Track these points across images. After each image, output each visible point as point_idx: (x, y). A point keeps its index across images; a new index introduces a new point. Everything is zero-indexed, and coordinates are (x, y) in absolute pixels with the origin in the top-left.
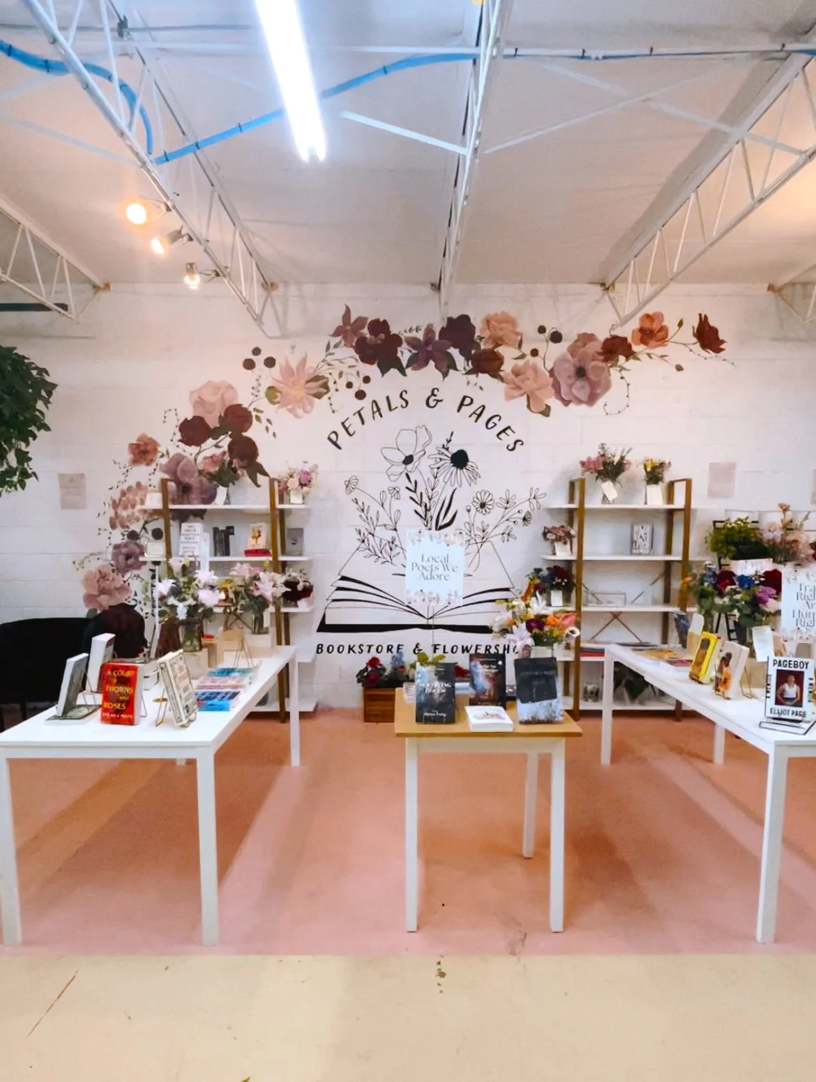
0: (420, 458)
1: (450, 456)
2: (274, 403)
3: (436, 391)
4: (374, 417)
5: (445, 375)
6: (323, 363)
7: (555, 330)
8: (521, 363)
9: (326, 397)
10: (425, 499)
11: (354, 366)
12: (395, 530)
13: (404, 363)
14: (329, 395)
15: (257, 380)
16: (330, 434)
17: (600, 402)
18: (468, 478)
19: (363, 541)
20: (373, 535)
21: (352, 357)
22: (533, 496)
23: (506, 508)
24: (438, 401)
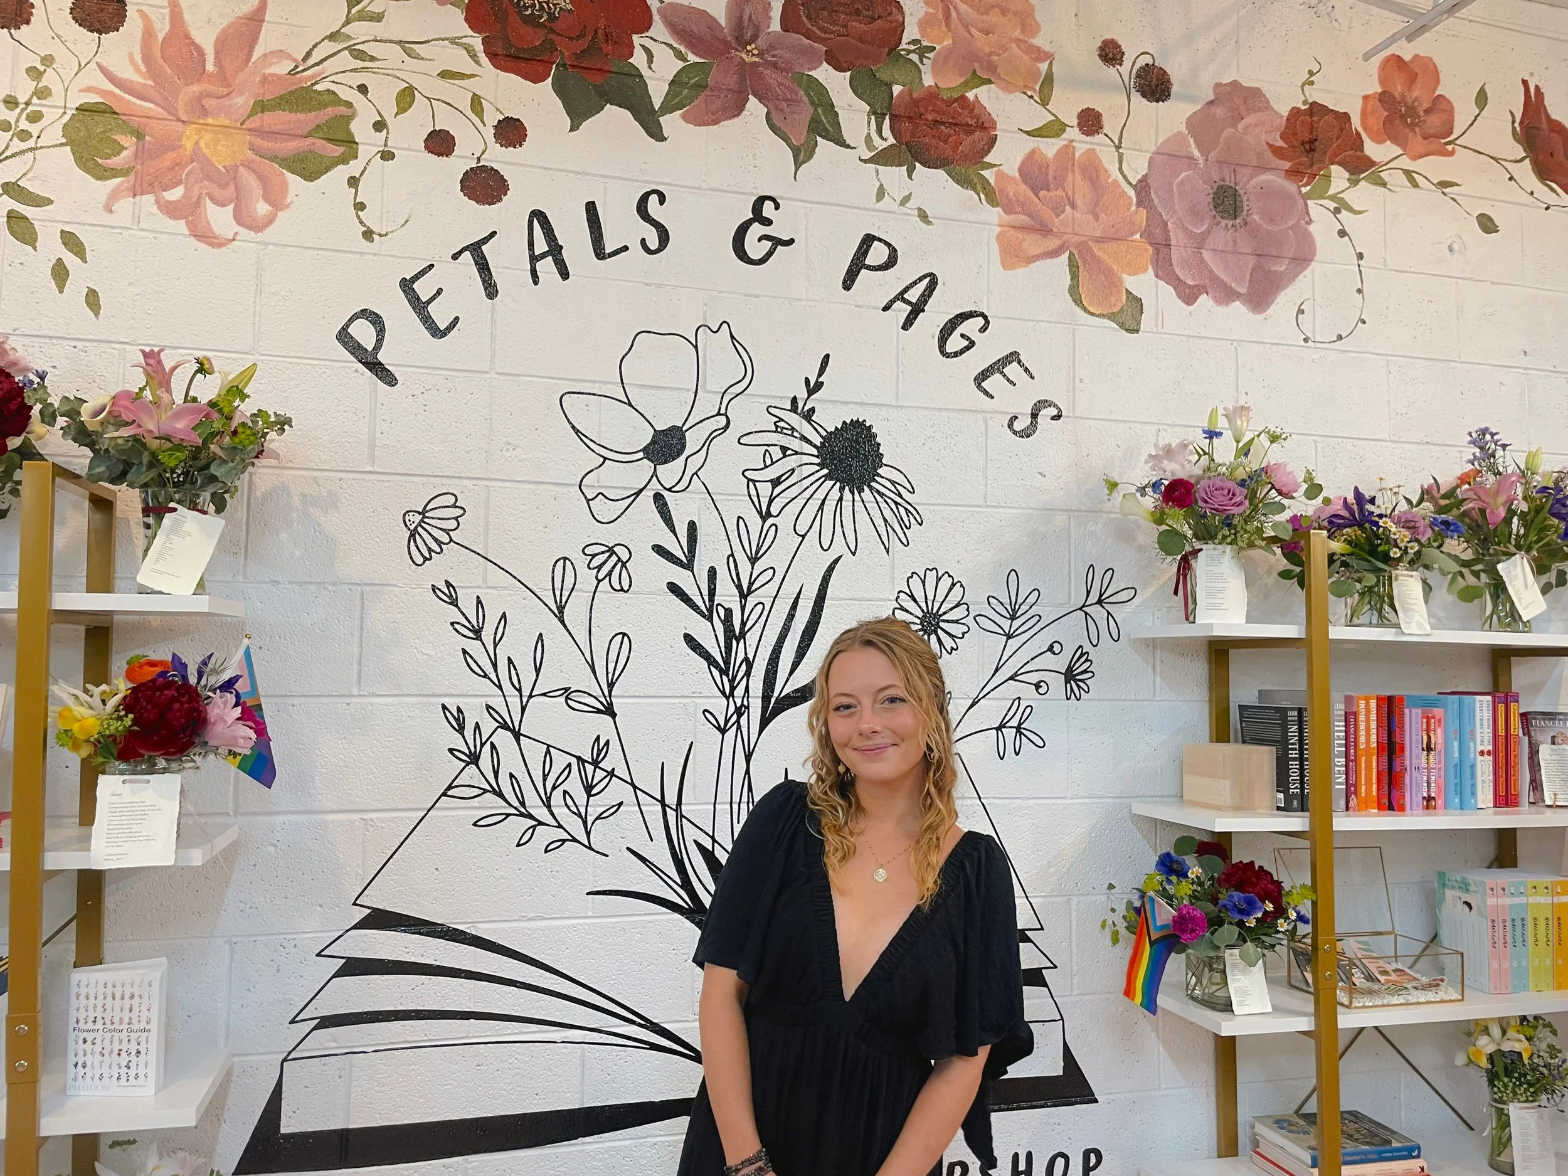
0: (709, 440)
1: (818, 441)
2: (102, 174)
3: (768, 207)
4: (534, 273)
5: (802, 155)
6: (329, 47)
7: (1147, 59)
8: (1050, 148)
9: (341, 173)
10: (726, 594)
11: (462, 76)
12: (609, 711)
13: (658, 92)
14: (353, 168)
15: (34, 73)
16: (351, 320)
17: (1284, 302)
18: (879, 522)
19: (474, 759)
20: (517, 735)
21: (454, 41)
22: (1094, 597)
23: (1009, 636)
24: (777, 242)
